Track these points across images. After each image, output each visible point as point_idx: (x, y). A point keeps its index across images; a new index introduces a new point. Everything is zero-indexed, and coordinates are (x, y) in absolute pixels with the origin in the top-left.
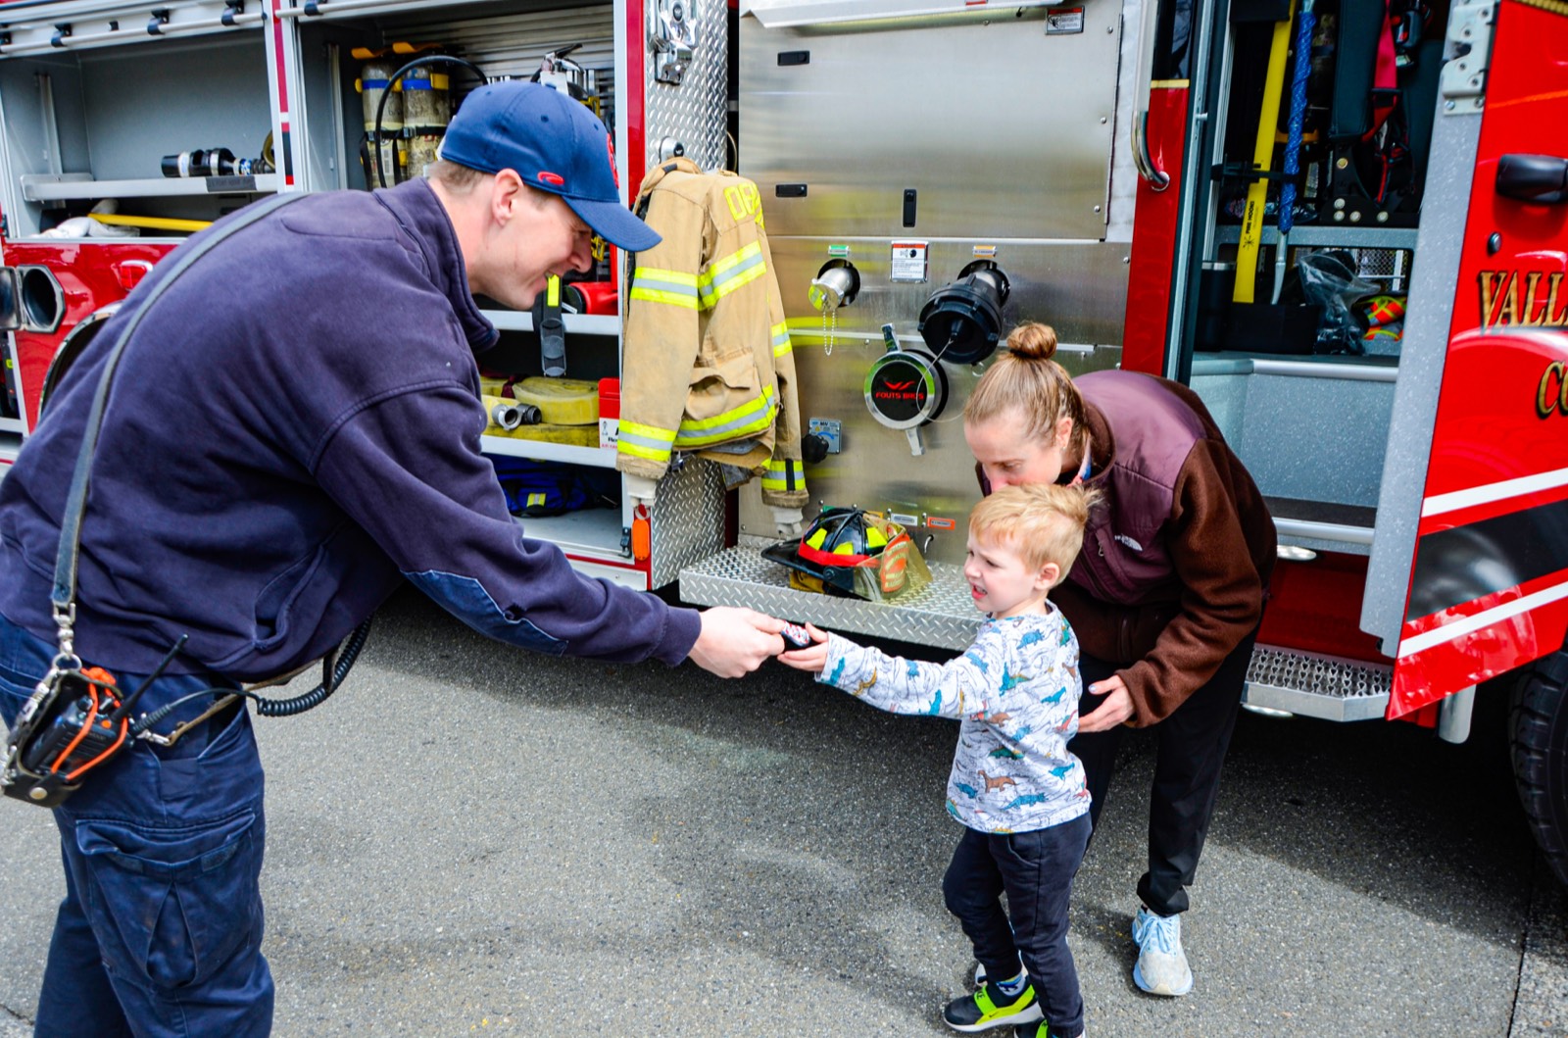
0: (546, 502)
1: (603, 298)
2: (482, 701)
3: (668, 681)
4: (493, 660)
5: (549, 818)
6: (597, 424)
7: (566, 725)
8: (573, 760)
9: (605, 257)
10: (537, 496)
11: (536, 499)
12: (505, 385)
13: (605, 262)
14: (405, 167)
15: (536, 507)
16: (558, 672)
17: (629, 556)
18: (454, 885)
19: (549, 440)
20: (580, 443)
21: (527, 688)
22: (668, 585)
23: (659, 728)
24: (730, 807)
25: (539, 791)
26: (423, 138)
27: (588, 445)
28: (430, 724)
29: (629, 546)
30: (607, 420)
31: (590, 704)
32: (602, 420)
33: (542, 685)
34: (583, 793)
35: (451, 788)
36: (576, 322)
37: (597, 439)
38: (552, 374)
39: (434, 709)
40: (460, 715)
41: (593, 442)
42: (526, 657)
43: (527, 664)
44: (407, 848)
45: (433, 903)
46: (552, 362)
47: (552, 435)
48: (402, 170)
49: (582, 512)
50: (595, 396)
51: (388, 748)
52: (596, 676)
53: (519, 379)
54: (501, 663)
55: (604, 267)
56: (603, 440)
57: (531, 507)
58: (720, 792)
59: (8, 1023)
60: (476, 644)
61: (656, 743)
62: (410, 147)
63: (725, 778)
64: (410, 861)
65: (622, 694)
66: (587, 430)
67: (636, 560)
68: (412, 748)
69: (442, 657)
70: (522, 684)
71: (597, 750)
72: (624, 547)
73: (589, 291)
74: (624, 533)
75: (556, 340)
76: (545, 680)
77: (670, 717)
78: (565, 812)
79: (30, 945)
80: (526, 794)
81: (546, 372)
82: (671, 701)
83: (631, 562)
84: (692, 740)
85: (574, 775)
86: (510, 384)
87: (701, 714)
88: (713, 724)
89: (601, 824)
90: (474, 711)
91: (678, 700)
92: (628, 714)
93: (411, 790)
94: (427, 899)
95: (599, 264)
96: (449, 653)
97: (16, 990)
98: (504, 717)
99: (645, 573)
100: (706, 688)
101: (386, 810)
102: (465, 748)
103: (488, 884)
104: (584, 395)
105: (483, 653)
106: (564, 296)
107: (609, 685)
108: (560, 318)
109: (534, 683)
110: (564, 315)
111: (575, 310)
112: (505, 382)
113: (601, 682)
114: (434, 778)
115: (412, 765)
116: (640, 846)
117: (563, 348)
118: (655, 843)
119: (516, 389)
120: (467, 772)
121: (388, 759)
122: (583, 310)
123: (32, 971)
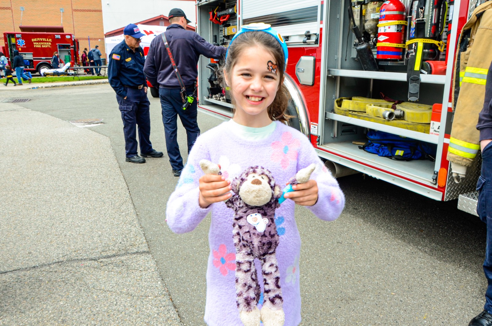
0: (404, 155)
1: (440, 67)
2: (365, 231)
3: (447, 241)
4: (374, 214)
5: (379, 291)
6: (429, 124)
7: (397, 250)
8: (396, 266)
9: (444, 51)
10: (400, 151)
11: (399, 153)
12: (393, 104)
13: (444, 53)
14: (364, 16)
15: (399, 156)
16: (398, 225)
17: (435, 184)
18: (332, 309)
19: (408, 129)
20: (421, 131)
21: (385, 229)
22: (453, 200)
23: (439, 262)
24: (467, 313)
25: (378, 277)
26: (372, 3)
27: (424, 133)
28: (342, 235)
29: (436, 179)
30: (434, 122)
31: (409, 243)
32: (432, 122)
33: (391, 229)
34: (397, 283)
35: (342, 265)
36: (425, 78)
37: (429, 130)
38: (412, 100)
39: (345, 229)
40: (355, 234)
41: (427, 131)
42: (387, 216)
43: (387, 219)
44: (319, 286)
45: (321, 314)
46: (413, 95)
47: (409, 126)
48: (363, 17)
49: (418, 161)
50: (431, 111)
51: (324, 241)
52: (414, 230)
53: (399, 102)
54: (376, 216)
55: (443, 55)
56: (431, 130)
57: (397, 155)
58: (463, 303)
59: (171, 308)
60: (369, 206)
61: (436, 269)
62: (367, 7)
63: (466, 296)
64: (318, 292)
65: (424, 242)
66: (425, 126)
67: (438, 186)
68: (333, 243)
69: (354, 209)
70: (382, 227)
71: (408, 265)
72: (434, 180)
73: (433, 64)
74: (434, 173)
75: (416, 85)
76: (393, 227)
77: (444, 258)
78: (387, 290)
79: (188, 281)
80: (372, 276)
81: (409, 99)
82: (447, 250)
83: (436, 187)
84: (453, 272)
85: (394, 274)
86: (396, 104)
87: (460, 261)
88: (466, 267)
89: (401, 301)
90: (361, 234)
91: (450, 251)
92: (425, 251)
93: (327, 261)
94: (319, 312)
95: (441, 53)
96: (357, 208)
97: (178, 297)
98: (372, 239)
99: (442, 193)
100: (465, 248)
101: (315, 267)
102: (353, 249)
103: (345, 314)
104: (426, 110)
105: (370, 210)
106: (422, 67)
107: (419, 236)
108: (419, 76)
109: (388, 227)
110: (421, 75)
111: (427, 73)
112: (393, 103)
113: (417, 233)
114: (337, 259)
115: (331, 250)
116: (417, 318)
117: (418, 89)
118: (425, 320)
119: (398, 106)
120: (350, 260)
121: (322, 245)
122: (430, 72)
123: (185, 291)
